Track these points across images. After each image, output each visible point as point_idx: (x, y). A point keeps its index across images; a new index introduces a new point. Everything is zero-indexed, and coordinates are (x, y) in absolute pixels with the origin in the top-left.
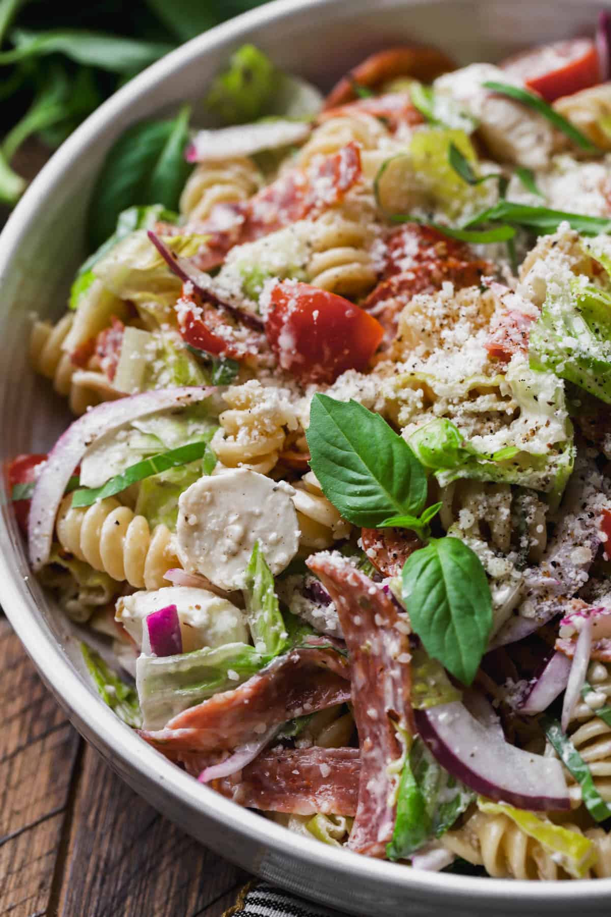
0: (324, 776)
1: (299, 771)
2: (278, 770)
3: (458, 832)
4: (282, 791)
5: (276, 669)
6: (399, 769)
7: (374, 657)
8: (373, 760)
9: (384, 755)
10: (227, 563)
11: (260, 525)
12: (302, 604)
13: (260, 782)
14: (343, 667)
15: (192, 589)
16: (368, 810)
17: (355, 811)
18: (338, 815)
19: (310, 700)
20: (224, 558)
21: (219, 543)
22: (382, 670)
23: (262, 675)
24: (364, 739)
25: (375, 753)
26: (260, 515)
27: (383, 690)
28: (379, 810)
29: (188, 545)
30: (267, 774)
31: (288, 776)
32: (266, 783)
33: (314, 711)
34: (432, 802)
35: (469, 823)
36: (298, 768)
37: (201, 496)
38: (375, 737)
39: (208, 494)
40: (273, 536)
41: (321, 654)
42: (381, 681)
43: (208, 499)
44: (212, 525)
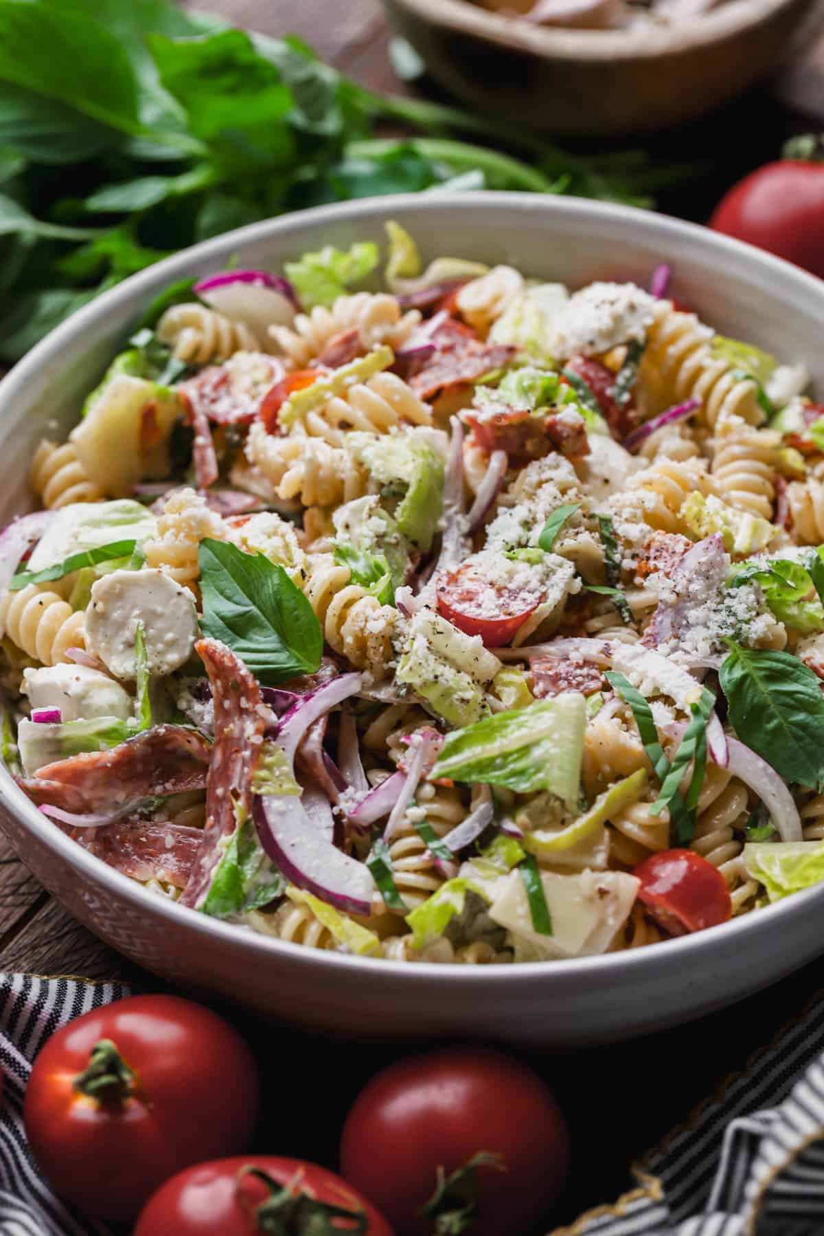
0: (168, 846)
1: (147, 839)
2: (129, 837)
3: (268, 916)
4: (127, 855)
5: (143, 740)
6: (227, 843)
7: (232, 739)
8: (212, 837)
9: (221, 832)
10: (123, 652)
11: (159, 624)
12: (189, 702)
13: (111, 843)
14: (206, 750)
15: (87, 668)
16: (197, 883)
17: (186, 883)
18: (170, 884)
19: (173, 780)
20: (121, 647)
21: (120, 633)
22: (237, 751)
23: (128, 742)
24: (209, 815)
25: (215, 830)
26: (161, 616)
27: (233, 770)
28: (203, 882)
29: (92, 630)
30: (118, 837)
31: (136, 843)
32: (115, 845)
33: (175, 792)
34: (250, 880)
35: (279, 910)
36: (147, 837)
37: (112, 587)
38: (217, 815)
39: (118, 586)
40: (169, 636)
41: (186, 733)
42: (234, 761)
43: (117, 591)
44: (116, 615)
